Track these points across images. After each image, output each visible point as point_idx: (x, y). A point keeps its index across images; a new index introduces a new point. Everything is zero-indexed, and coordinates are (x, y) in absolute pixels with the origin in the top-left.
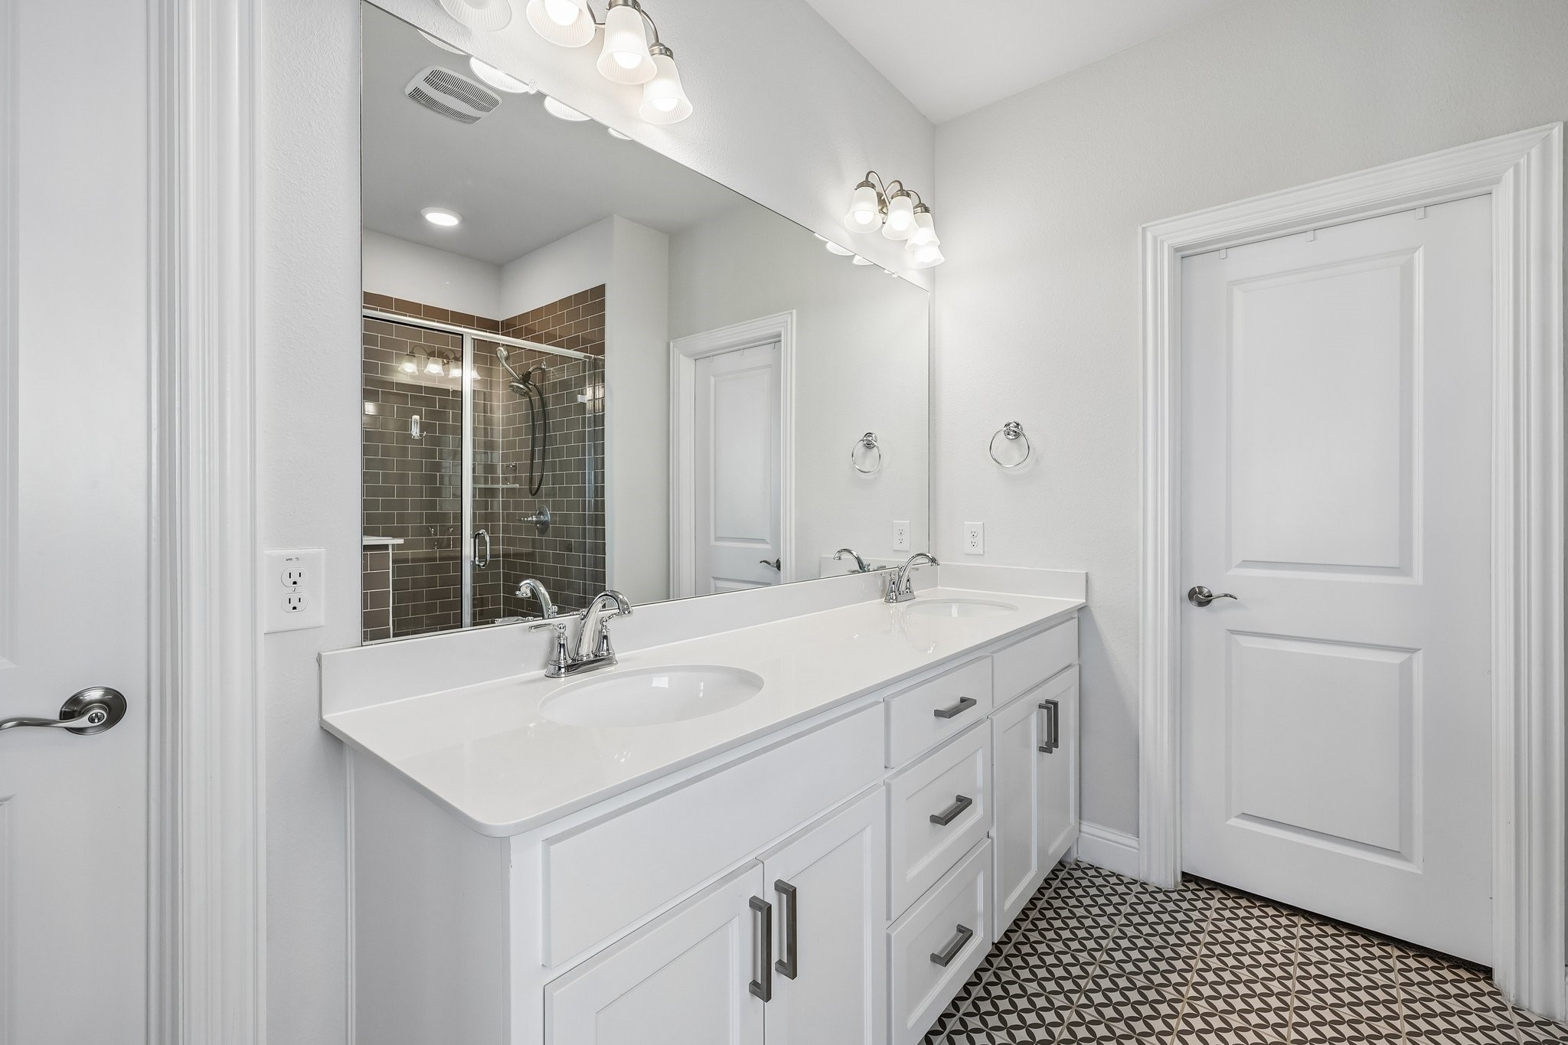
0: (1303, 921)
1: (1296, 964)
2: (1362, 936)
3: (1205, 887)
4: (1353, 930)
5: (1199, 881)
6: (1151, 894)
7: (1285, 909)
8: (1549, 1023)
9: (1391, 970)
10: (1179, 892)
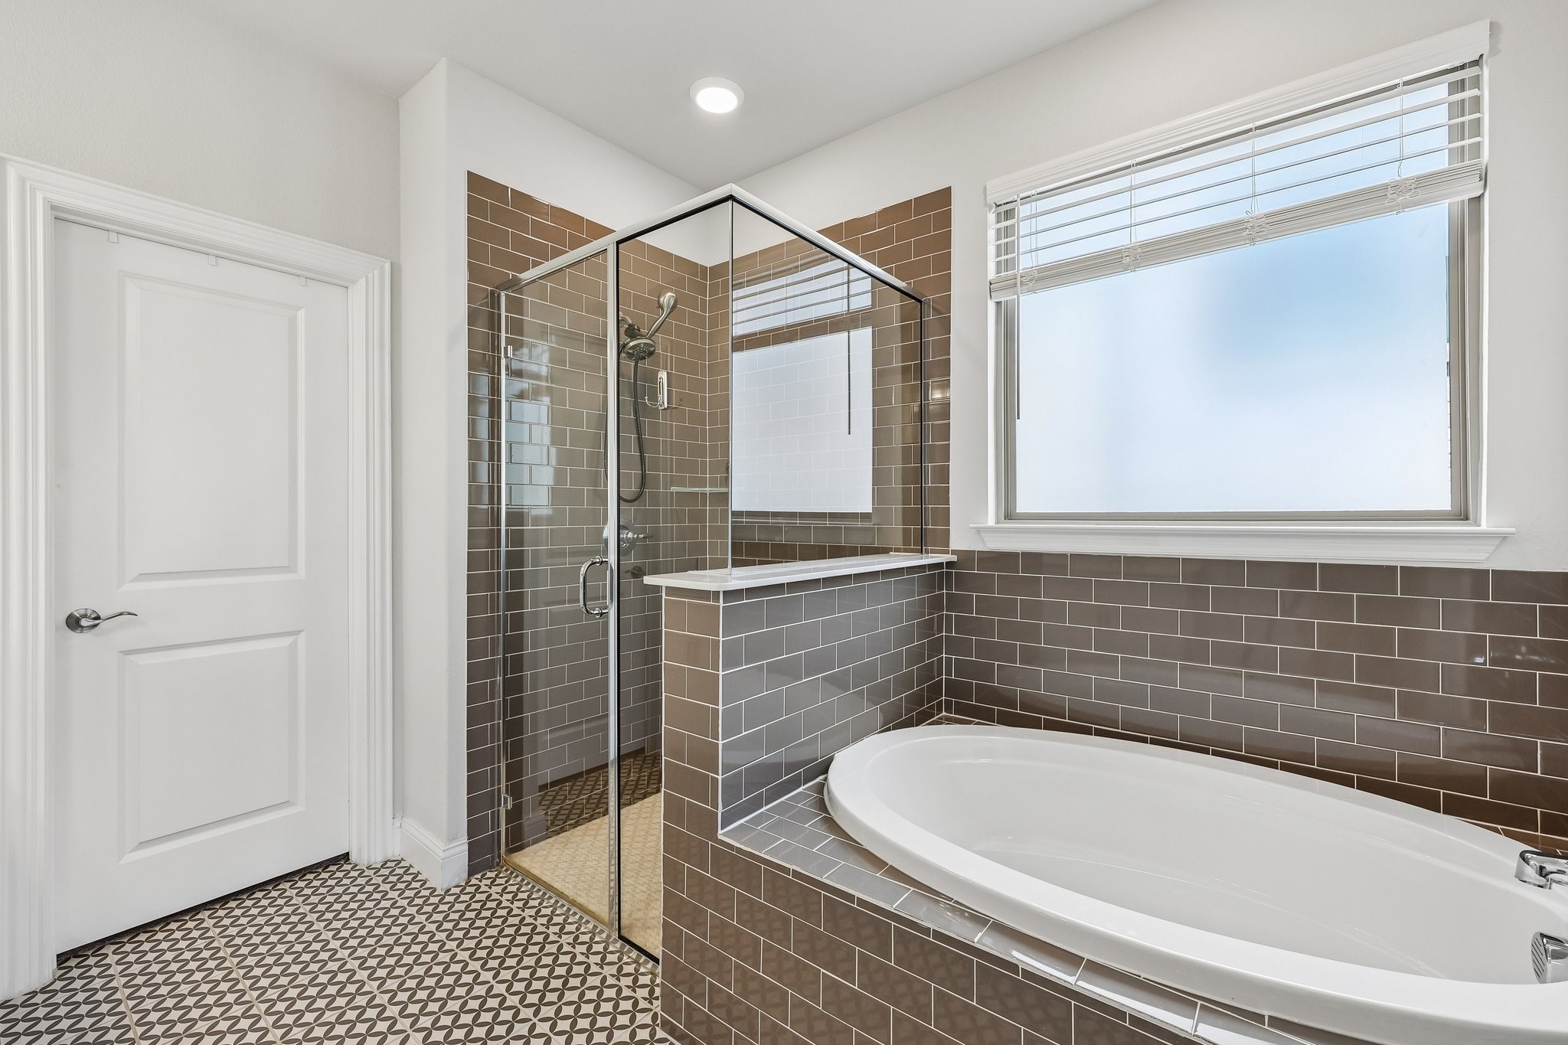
0: (208, 913)
1: (222, 947)
2: (259, 891)
3: (89, 953)
4: (248, 892)
5: (75, 953)
6: (23, 1005)
7: (186, 915)
8: (386, 863)
9: (291, 898)
10: (60, 979)
